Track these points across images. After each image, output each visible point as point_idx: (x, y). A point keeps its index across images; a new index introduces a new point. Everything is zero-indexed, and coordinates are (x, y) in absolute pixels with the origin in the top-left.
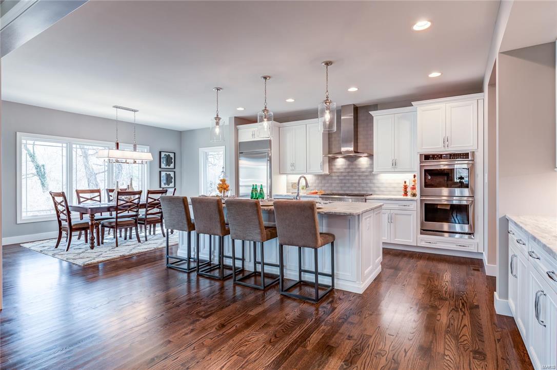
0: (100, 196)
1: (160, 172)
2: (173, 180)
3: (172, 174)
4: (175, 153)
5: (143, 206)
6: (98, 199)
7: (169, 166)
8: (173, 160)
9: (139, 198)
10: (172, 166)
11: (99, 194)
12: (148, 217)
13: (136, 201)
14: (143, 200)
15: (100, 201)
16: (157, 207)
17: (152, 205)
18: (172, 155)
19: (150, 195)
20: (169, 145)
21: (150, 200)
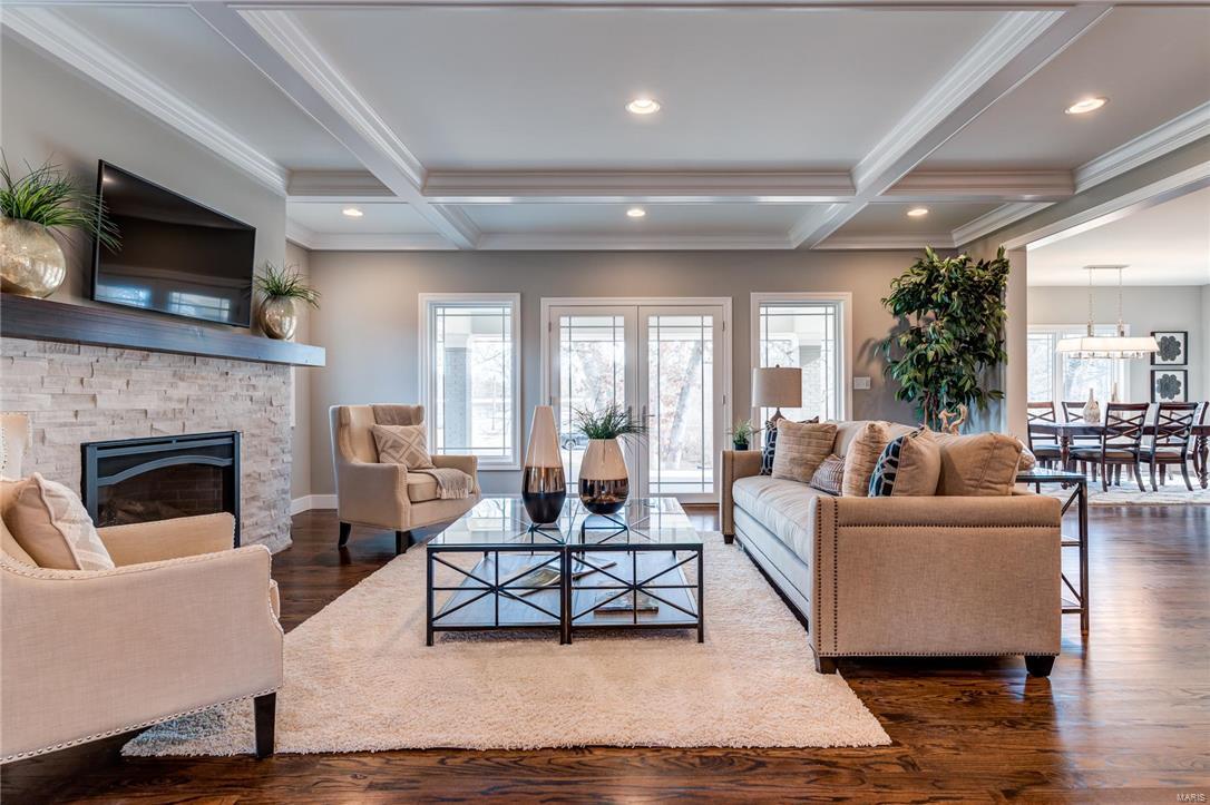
0: (1053, 412)
1: (1153, 373)
2: (1182, 388)
3: (1180, 376)
4: (1186, 334)
5: (1149, 431)
6: (1050, 417)
7: (1173, 359)
8: (1182, 348)
9: (1143, 416)
10: (1179, 359)
11: (1051, 410)
12: (1158, 449)
13: (1137, 422)
14: (1149, 422)
15: (1054, 421)
16: (1177, 435)
17: (1166, 431)
18: (1179, 338)
19: (1163, 412)
20: (1174, 319)
21: (1162, 421)
